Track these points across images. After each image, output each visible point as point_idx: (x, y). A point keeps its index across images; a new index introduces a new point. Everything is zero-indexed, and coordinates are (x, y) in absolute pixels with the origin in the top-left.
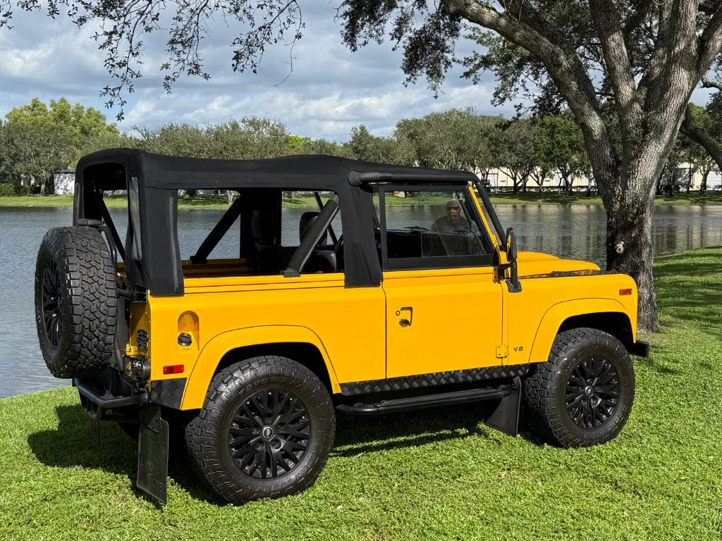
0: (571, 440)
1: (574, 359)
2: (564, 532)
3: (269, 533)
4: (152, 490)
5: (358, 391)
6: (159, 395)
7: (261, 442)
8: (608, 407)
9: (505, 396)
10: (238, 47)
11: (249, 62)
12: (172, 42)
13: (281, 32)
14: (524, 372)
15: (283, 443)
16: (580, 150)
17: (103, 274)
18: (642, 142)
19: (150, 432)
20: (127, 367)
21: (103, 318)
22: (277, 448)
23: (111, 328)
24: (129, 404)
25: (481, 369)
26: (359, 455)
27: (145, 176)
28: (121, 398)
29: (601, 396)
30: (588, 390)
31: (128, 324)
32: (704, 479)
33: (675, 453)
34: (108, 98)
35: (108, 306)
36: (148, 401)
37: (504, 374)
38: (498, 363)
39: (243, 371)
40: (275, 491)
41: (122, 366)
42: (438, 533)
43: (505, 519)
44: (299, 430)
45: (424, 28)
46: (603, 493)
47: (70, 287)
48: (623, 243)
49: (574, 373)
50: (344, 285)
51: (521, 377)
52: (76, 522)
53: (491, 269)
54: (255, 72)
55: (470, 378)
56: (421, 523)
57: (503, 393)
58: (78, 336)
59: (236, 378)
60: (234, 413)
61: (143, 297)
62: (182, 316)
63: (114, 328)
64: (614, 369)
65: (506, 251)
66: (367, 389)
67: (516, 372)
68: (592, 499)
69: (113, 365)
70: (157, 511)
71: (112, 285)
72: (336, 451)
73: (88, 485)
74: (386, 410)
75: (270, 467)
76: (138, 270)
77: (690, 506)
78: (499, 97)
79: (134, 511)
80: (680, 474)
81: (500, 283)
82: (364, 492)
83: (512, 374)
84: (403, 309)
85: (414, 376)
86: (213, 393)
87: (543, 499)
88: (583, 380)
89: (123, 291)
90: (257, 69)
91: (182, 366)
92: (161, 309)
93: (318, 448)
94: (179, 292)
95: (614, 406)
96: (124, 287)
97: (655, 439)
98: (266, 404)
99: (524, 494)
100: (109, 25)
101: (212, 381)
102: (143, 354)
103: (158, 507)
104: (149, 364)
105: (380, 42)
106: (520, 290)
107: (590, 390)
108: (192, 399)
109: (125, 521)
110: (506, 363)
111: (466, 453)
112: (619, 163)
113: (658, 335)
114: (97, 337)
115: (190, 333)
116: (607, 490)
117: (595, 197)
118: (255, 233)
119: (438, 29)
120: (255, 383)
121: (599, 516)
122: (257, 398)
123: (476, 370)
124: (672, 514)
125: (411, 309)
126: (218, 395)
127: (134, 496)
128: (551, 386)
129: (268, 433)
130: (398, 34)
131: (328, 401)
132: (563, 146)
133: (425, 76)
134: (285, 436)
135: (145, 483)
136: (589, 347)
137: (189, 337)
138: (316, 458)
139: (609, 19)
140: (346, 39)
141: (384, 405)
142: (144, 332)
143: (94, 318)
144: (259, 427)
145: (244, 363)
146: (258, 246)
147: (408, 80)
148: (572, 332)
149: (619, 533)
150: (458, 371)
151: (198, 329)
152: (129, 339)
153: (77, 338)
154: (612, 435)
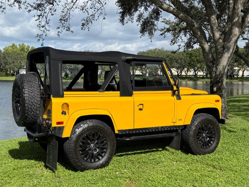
0: (198, 152)
1: (200, 124)
2: (196, 182)
3: (92, 180)
4: (52, 166)
5: (124, 133)
6: (55, 132)
7: (90, 149)
8: (211, 141)
9: (175, 136)
10: (83, 22)
11: (87, 27)
12: (61, 20)
13: (98, 17)
14: (182, 128)
15: (98, 150)
16: (200, 63)
17: (36, 89)
18: (223, 53)
19: (51, 145)
20: (44, 123)
21: (36, 105)
22: (96, 152)
23: (38, 108)
24: (44, 135)
25: (167, 126)
26: (124, 156)
27: (51, 56)
28: (41, 134)
29: (209, 137)
30: (204, 135)
31: (44, 108)
32: (245, 166)
33: (235, 157)
34: (38, 38)
35: (37, 101)
36: (51, 134)
37: (175, 129)
38: (173, 124)
39: (84, 124)
40: (95, 167)
41: (42, 122)
42: (152, 181)
43: (175, 177)
44: (104, 146)
45: (147, 18)
46: (209, 169)
47: (24, 94)
48: (216, 88)
49: (199, 129)
50: (119, 95)
51: (181, 130)
52: (25, 176)
53: (170, 92)
54: (89, 30)
55: (163, 130)
56: (146, 178)
57: (175, 135)
58: (27, 111)
59: (82, 127)
60: (81, 139)
61: (50, 98)
62: (63, 105)
63: (39, 108)
64: (213, 128)
65: (176, 86)
66: (127, 132)
67: (179, 128)
68: (206, 171)
69: (39, 123)
70: (53, 173)
71: (39, 94)
72: (116, 155)
73: (29, 165)
74: (133, 140)
75: (93, 159)
76: (48, 89)
77: (240, 174)
78: (173, 42)
79: (45, 173)
80: (236, 164)
81: (174, 97)
82: (126, 168)
83: (178, 128)
84: (140, 104)
85: (143, 128)
86: (73, 132)
87: (189, 171)
88: (203, 131)
89: (43, 96)
90: (90, 29)
91: (63, 122)
92: (56, 102)
93: (110, 152)
94: (62, 96)
95: (213, 141)
96: (43, 95)
97: (227, 153)
98: (92, 136)
99: (182, 169)
100: (39, 13)
101: (73, 128)
102: (49, 118)
103: (54, 172)
104: (51, 121)
105: (132, 22)
106: (181, 99)
107: (205, 135)
108: (66, 134)
109: (42, 176)
110: (176, 124)
111: (162, 156)
112: (214, 60)
113: (228, 120)
114: (34, 112)
115: (66, 111)
116: (211, 168)
117: (205, 79)
118: (89, 79)
119: (152, 18)
120: (88, 129)
121: (208, 176)
122: (89, 134)
123: (165, 127)
124: (234, 177)
125: (143, 105)
126: (75, 132)
127: (45, 169)
128: (191, 133)
129: (93, 147)
130: (139, 20)
131: (114, 136)
132: (194, 61)
133: (148, 34)
134: (99, 148)
135: (49, 164)
136: (204, 120)
137: (65, 112)
138: (109, 156)
139: (211, 10)
140: (121, 21)
141: (133, 138)
142: (50, 110)
143: (33, 105)
144: (89, 144)
145: (85, 122)
146: (90, 84)
147: (142, 35)
148: (199, 114)
149: (215, 182)
150: (159, 127)
151: (68, 109)
152: (44, 113)
153: (26, 112)
154: (212, 151)
